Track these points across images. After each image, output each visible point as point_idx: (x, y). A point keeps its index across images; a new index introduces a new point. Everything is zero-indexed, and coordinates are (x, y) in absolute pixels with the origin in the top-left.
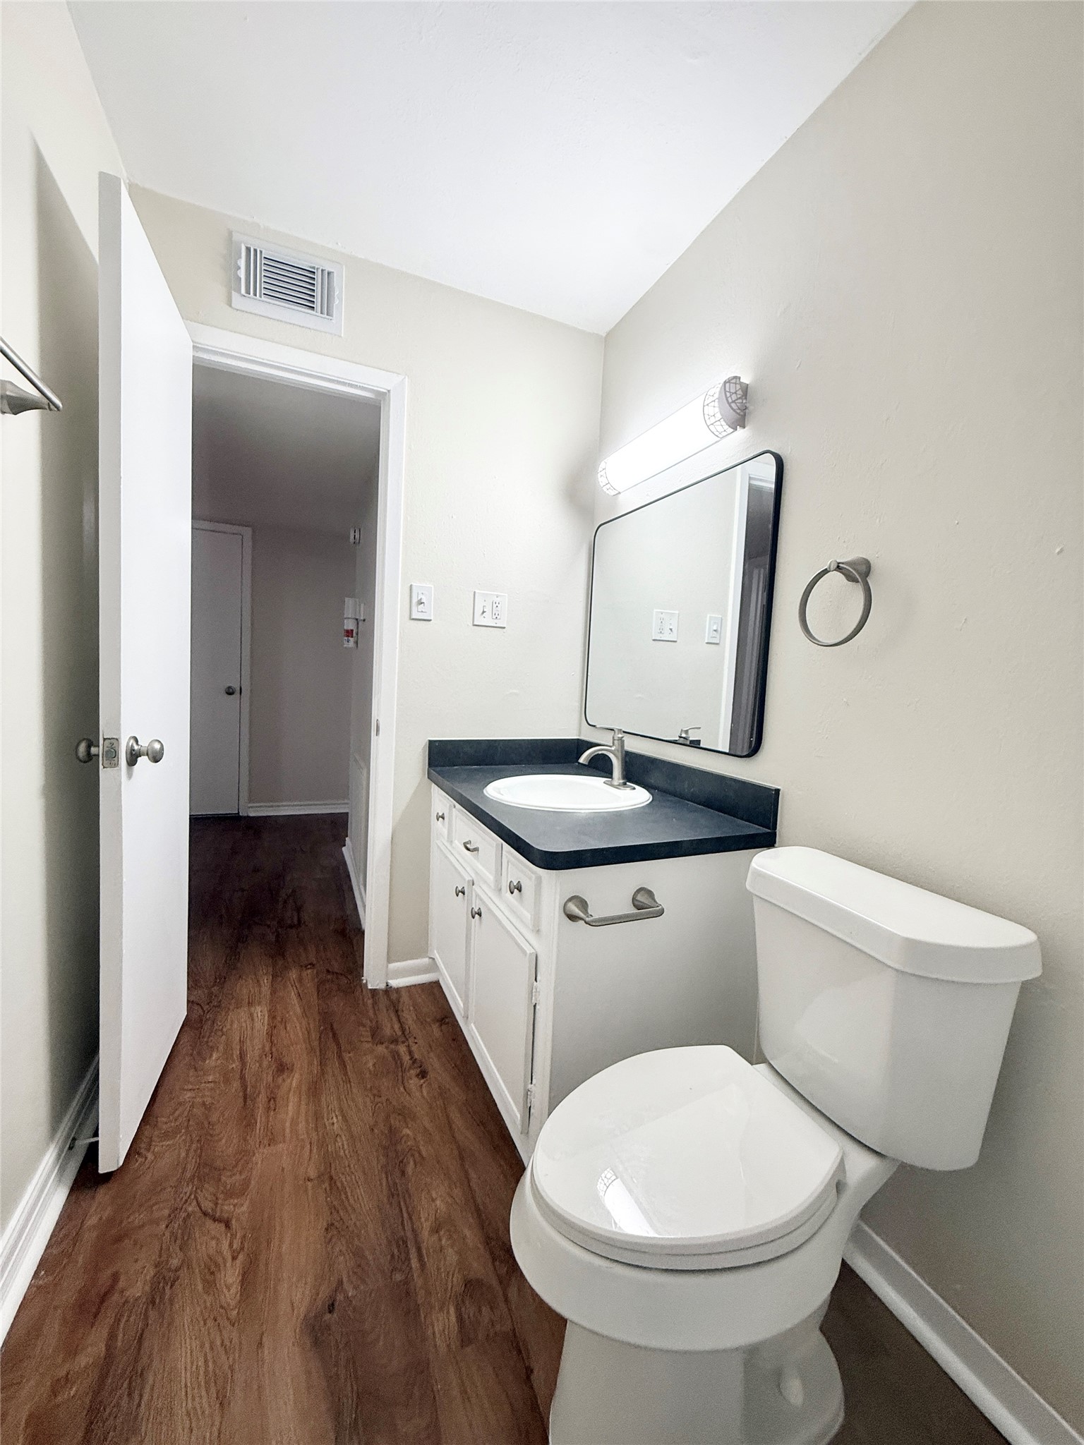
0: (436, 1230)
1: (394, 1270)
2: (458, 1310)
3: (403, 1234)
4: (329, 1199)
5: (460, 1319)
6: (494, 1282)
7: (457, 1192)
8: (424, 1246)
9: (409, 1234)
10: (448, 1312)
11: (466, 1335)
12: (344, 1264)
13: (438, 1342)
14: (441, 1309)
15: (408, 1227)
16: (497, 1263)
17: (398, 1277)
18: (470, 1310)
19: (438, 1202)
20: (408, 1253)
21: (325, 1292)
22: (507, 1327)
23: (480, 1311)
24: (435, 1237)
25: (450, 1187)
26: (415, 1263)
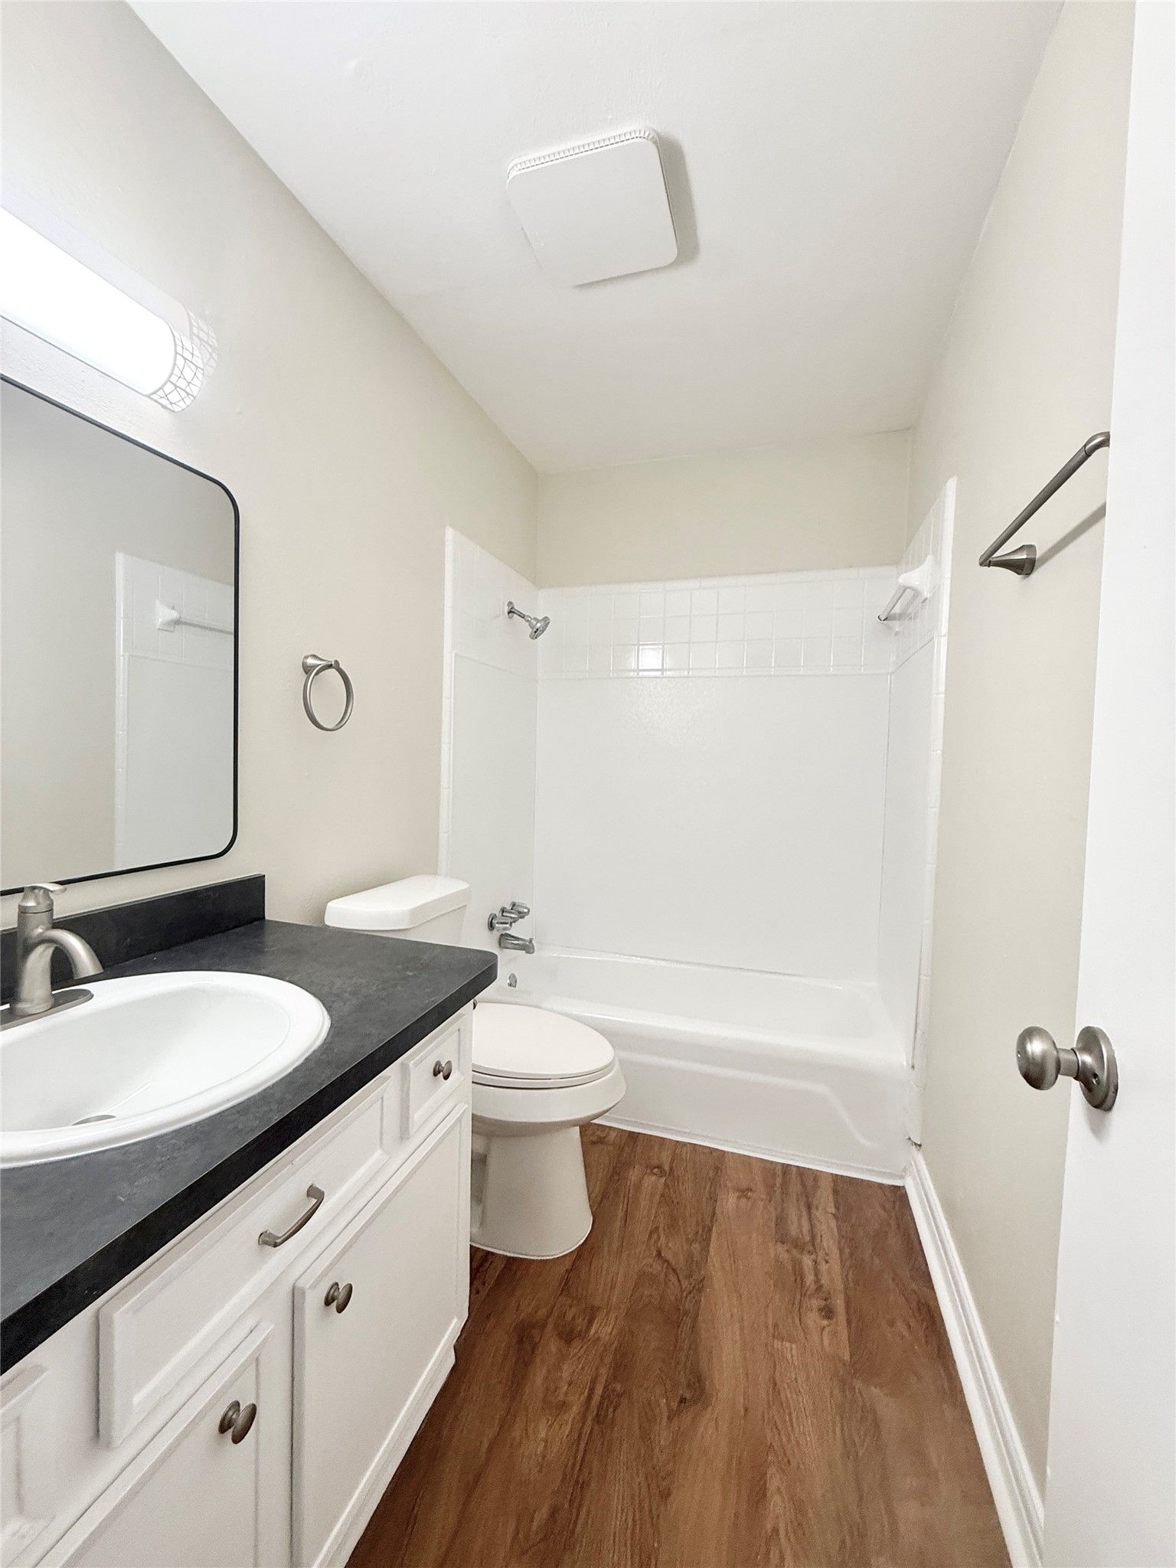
0: (563, 1406)
1: (620, 1396)
2: (588, 1329)
3: (596, 1428)
4: (656, 1545)
5: (590, 1322)
6: (550, 1327)
7: (517, 1433)
8: (583, 1398)
9: (589, 1422)
10: (596, 1333)
11: (592, 1314)
12: (663, 1436)
13: (613, 1320)
14: (598, 1339)
15: (587, 1430)
16: (537, 1340)
17: (618, 1387)
18: (580, 1323)
19: (543, 1435)
20: (601, 1403)
21: (686, 1418)
22: (563, 1299)
23: (574, 1318)
24: (570, 1398)
25: (520, 1444)
26: (599, 1390)
